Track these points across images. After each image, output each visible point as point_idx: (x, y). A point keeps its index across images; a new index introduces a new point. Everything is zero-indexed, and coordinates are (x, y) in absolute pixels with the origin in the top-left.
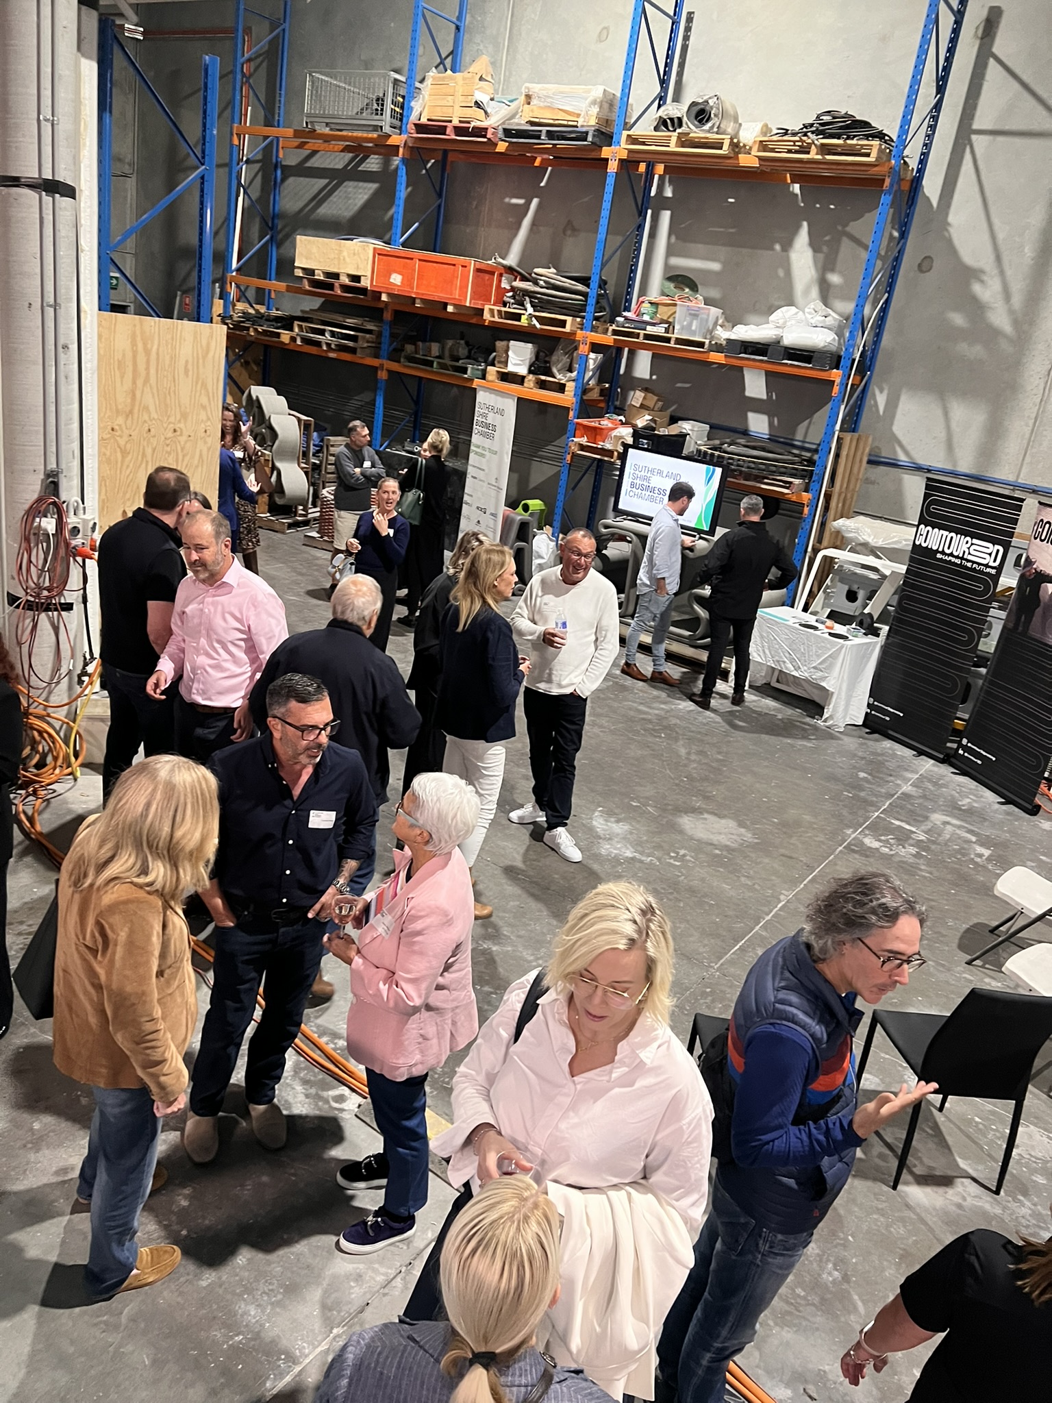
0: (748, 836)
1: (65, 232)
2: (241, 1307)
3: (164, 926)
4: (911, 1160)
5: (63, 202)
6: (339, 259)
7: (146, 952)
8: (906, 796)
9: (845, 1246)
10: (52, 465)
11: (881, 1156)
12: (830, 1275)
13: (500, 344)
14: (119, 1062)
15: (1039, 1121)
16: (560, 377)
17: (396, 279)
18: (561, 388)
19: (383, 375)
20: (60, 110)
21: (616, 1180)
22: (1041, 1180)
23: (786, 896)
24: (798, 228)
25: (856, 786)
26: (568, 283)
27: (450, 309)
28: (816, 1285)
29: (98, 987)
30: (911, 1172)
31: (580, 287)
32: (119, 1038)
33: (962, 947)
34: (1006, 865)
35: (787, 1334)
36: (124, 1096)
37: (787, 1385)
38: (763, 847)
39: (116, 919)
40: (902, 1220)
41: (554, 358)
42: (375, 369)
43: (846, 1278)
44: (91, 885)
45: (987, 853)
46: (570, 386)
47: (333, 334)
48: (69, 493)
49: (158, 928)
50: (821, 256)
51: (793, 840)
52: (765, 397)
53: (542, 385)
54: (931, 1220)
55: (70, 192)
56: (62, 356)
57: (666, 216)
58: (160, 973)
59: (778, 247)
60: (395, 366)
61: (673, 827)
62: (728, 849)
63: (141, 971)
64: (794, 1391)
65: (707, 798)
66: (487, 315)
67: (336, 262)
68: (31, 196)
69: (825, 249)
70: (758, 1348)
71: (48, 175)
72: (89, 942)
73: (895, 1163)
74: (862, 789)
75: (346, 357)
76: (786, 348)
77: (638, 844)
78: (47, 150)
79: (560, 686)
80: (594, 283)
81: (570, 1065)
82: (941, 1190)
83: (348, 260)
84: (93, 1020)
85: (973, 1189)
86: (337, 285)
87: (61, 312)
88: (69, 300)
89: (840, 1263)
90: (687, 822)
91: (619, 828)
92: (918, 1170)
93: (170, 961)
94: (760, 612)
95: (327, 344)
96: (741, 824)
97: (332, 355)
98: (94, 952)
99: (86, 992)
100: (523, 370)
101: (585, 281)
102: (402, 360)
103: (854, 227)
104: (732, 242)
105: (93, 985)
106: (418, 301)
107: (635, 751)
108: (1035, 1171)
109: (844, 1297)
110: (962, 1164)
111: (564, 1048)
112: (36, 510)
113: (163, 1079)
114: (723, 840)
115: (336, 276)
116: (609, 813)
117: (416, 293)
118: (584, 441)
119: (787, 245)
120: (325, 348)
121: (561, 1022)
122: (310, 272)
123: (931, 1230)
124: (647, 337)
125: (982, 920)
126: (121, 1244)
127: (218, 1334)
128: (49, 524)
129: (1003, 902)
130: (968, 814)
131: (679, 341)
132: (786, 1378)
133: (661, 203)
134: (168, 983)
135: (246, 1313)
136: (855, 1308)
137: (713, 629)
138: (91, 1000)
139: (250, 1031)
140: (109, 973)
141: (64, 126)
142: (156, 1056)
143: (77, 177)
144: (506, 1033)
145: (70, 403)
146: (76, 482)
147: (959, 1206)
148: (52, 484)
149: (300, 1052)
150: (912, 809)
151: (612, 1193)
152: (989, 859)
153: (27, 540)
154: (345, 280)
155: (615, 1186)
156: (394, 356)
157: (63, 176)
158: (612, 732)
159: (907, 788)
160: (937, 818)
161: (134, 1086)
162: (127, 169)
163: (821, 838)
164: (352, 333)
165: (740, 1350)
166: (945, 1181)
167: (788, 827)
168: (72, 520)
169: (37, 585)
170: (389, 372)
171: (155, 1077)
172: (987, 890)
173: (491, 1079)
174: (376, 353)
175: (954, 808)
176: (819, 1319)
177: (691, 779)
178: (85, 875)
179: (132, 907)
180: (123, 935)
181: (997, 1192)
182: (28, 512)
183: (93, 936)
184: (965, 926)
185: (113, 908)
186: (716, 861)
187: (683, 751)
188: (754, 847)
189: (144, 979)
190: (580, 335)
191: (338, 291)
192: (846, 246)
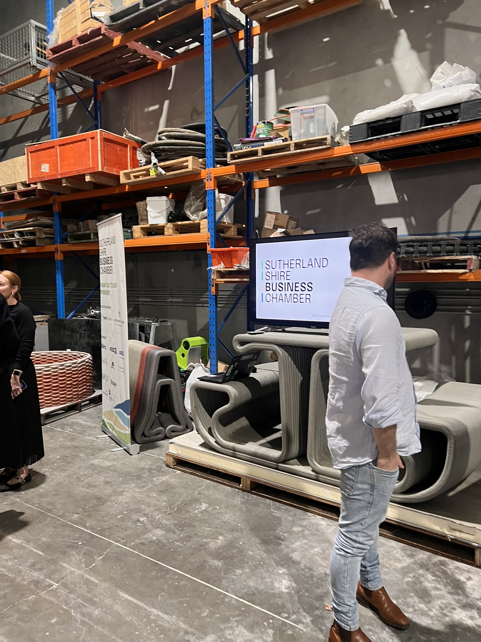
6: (15, 172)
13: (139, 204)
16: (194, 218)
17: (45, 168)
18: (196, 228)
19: (59, 257)
24: (395, 38)
26: (188, 132)
27: (88, 179)
31: (199, 134)
41: (187, 204)
42: (53, 253)
46: (204, 224)
47: (21, 234)
50: (426, 54)
52: (396, 201)
53: (181, 230)
57: (271, 75)
59: (380, 62)
60: (66, 247)
66: (123, 180)
67: (13, 176)
69: (429, 46)
75: (32, 250)
83: (20, 171)
86: (16, 193)
95: (16, 242)
97: (24, 251)
100: (161, 221)
102: (69, 240)
103: (455, 17)
104: (334, 74)
106: (64, 181)
115: (14, 188)
117: (61, 174)
118: (221, 267)
119: (388, 56)
120: (16, 246)
124: (265, 152)
131: (298, 146)
154: (21, 188)
156: (64, 241)
164: (31, 228)
170: (65, 253)
174: (52, 240)
190: (204, 173)
191: (18, 198)
192: (450, 35)
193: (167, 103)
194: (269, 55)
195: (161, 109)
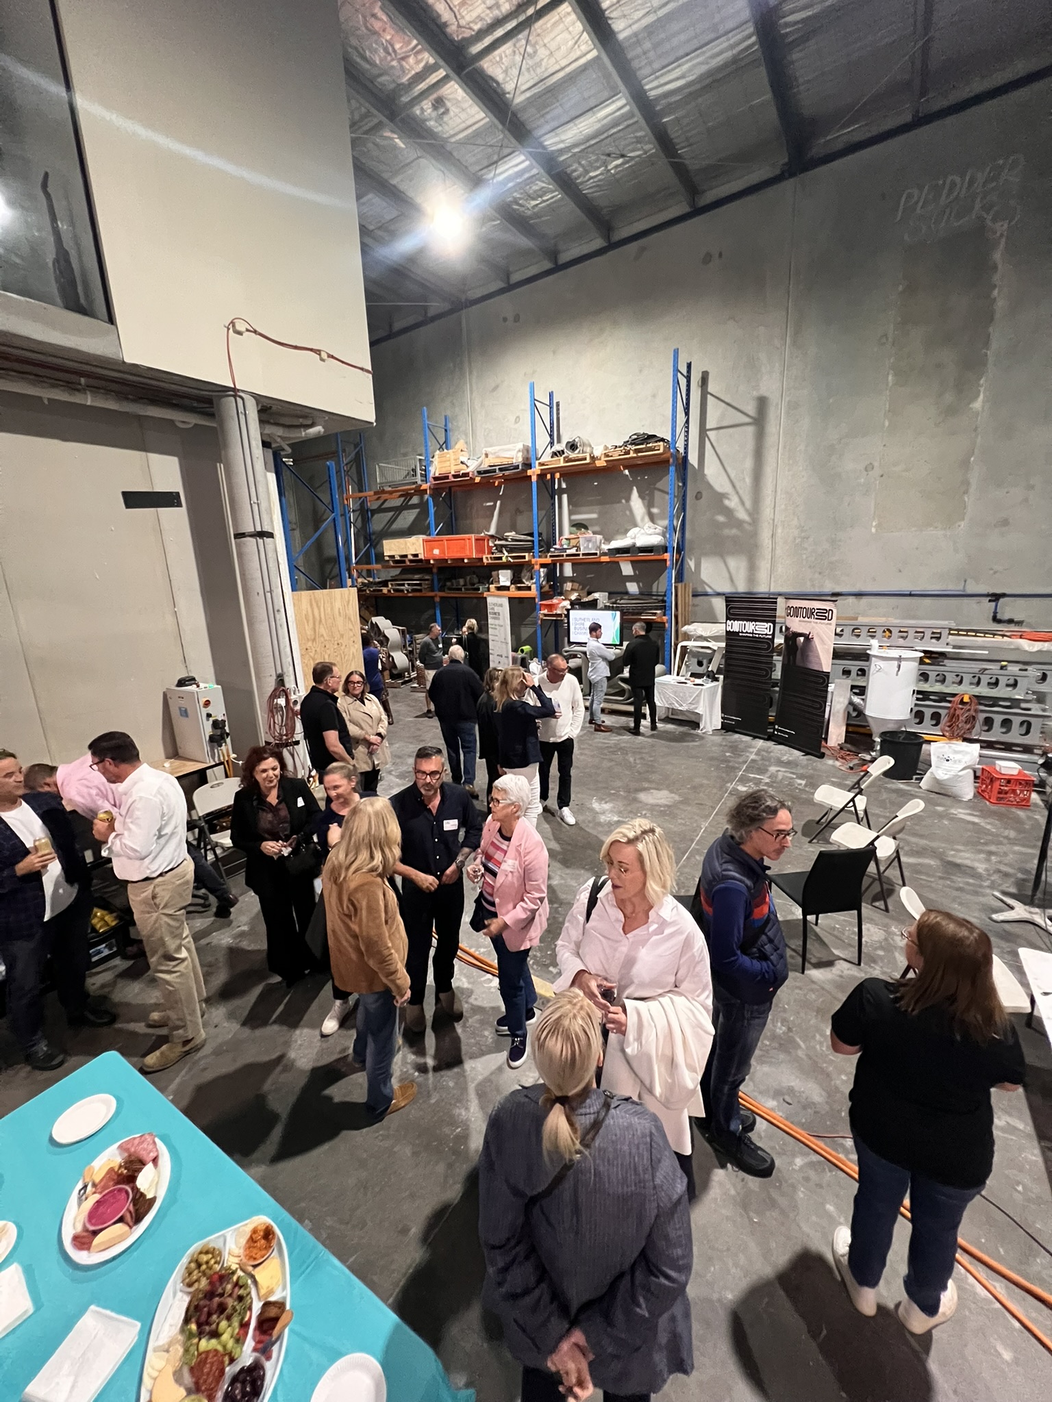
0: (677, 798)
1: (271, 554)
2: (456, 1111)
3: (384, 895)
4: (808, 956)
5: (268, 540)
6: (405, 547)
7: (378, 911)
8: (753, 761)
9: (785, 1010)
10: (279, 671)
11: (792, 957)
12: (780, 1029)
13: (494, 573)
14: (372, 976)
15: (871, 921)
16: (528, 583)
17: (436, 552)
18: (529, 588)
19: (437, 599)
20: (260, 497)
21: (660, 991)
22: (881, 953)
23: (705, 825)
24: (631, 490)
25: (726, 761)
26: (523, 537)
27: (466, 561)
28: (774, 1037)
29: (355, 936)
30: (810, 963)
31: (529, 538)
32: (371, 963)
33: (804, 834)
34: (815, 786)
35: (766, 1068)
36: (376, 996)
37: (774, 1098)
38: (685, 801)
39: (359, 895)
40: (812, 990)
41: (523, 575)
42: (433, 597)
43: (790, 1029)
44: (345, 878)
45: (803, 782)
46: (533, 587)
47: (409, 585)
48: (289, 684)
49: (381, 896)
50: (646, 501)
51: (701, 795)
52: (632, 574)
53: (519, 589)
54: (827, 987)
55: (271, 535)
56: (278, 616)
57: (565, 497)
58: (386, 922)
59: (623, 501)
60: (443, 594)
61: (635, 800)
62: (667, 806)
63: (378, 921)
64: (778, 1101)
65: (650, 782)
66: (485, 561)
67: (404, 549)
68: (252, 540)
69: (647, 498)
70: (751, 1079)
71: (259, 529)
72: (346, 911)
73: (800, 960)
74: (729, 762)
75: (418, 594)
76: (639, 548)
77: (620, 813)
78: (257, 517)
79: (561, 737)
80: (536, 535)
81: (623, 929)
82: (828, 969)
83: (410, 547)
84: (354, 956)
85: (846, 965)
86: (406, 560)
87: (274, 594)
88: (277, 588)
89: (784, 1021)
90: (642, 796)
91: (607, 806)
92: (814, 960)
93: (390, 914)
94: (657, 680)
95: (406, 590)
96: (672, 792)
97: (409, 595)
98: (349, 917)
99: (347, 941)
100: (508, 584)
101: (531, 535)
102: (446, 590)
103: (659, 485)
104: (600, 503)
105: (351, 936)
106: (449, 560)
107: (606, 764)
108: (876, 949)
109: (792, 1041)
110: (836, 952)
111: (617, 920)
112: (274, 695)
113: (398, 982)
114: (663, 802)
115: (406, 556)
116: (601, 800)
117: (447, 557)
118: (546, 612)
119: (628, 499)
120: (405, 592)
121: (613, 905)
122: (392, 557)
123: (828, 992)
124: (567, 555)
125: (810, 818)
126: (385, 1084)
127: (446, 1130)
128: (282, 701)
129: (821, 805)
130: (788, 764)
131: (584, 554)
132: (772, 1093)
133: (561, 491)
134: (391, 928)
135: (460, 1114)
136: (799, 1047)
137: (634, 693)
138: (351, 946)
139: (432, 952)
140: (360, 926)
141: (263, 506)
142: (393, 970)
143: (273, 529)
144: (582, 919)
145: (284, 638)
146: (292, 677)
147: (841, 976)
148: (280, 681)
149: (461, 959)
150: (759, 767)
151: (660, 999)
152: (806, 785)
153: (271, 711)
154: (410, 557)
155: (660, 995)
156: (441, 589)
157: (267, 528)
158: (593, 756)
159: (753, 757)
160: (773, 769)
161: (381, 989)
162: (294, 526)
163: (715, 791)
164: (418, 582)
165: (743, 1080)
166: (829, 964)
167: (695, 788)
168: (293, 697)
169: (280, 734)
170: (441, 598)
171: (393, 981)
172: (811, 802)
173: (578, 945)
174: (432, 589)
175: (780, 763)
176: (782, 1056)
177: (640, 773)
178: (340, 875)
179: (366, 887)
180: (364, 904)
181: (859, 964)
182: (270, 697)
183: (348, 907)
184: (803, 823)
185: (356, 890)
186: (663, 813)
187: (631, 760)
188: (681, 802)
189: (379, 927)
190: (533, 561)
191: (408, 563)
192: (657, 494)
193: (499, 503)
194: (564, 486)
195: (495, 506)
